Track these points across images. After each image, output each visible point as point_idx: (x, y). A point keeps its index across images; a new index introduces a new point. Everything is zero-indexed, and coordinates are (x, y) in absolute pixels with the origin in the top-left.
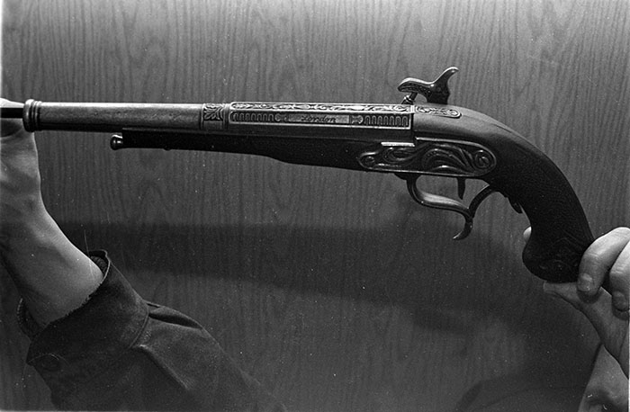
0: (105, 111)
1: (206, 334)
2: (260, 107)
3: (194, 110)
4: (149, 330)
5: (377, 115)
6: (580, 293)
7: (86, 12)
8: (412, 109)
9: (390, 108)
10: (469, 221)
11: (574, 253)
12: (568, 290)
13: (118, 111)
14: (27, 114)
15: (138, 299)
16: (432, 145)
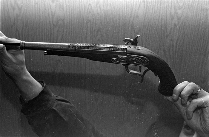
0: (42, 45)
1: (72, 105)
2: (85, 45)
3: (67, 45)
4: (56, 104)
5: (117, 48)
6: (173, 99)
7: (41, 11)
8: (126, 47)
9: (121, 46)
10: (143, 78)
11: (171, 88)
12: (169, 98)
13: (46, 45)
14: (21, 45)
15: (53, 94)
16: (131, 57)
